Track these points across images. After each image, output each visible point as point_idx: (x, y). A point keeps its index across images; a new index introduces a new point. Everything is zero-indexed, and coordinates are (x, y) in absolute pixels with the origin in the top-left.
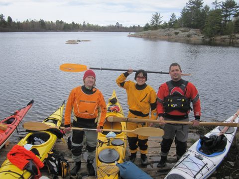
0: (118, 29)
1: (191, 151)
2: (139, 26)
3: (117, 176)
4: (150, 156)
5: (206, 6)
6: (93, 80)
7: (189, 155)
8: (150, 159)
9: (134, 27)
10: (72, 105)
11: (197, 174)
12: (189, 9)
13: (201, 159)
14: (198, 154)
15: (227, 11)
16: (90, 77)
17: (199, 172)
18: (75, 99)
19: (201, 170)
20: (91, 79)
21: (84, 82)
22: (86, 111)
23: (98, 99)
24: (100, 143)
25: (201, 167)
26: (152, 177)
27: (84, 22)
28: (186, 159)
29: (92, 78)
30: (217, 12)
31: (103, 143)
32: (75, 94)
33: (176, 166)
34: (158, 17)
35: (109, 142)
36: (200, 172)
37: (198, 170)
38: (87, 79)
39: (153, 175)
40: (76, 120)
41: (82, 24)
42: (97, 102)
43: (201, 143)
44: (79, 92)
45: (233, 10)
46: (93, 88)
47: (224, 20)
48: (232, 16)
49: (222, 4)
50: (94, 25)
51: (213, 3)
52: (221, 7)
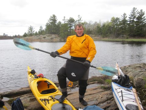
7: (122, 91)
9: (16, 36)
12: (50, 23)
13: (131, 91)
28: (123, 94)
30: (65, 25)
33: (123, 100)
34: (32, 28)
45: (73, 24)
47: (69, 29)
51: (63, 20)
52: (67, 22)
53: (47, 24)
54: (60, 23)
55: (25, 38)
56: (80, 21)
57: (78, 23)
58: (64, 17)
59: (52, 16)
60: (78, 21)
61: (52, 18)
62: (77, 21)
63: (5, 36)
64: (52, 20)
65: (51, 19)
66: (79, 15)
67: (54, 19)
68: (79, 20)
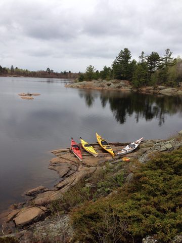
0: (48, 75)
2: (70, 72)
5: (134, 60)
9: (65, 73)
12: (119, 62)
15: (152, 64)
27: (12, 67)
30: (143, 64)
34: (92, 69)
41: (10, 68)
45: (157, 63)
47: (149, 72)
48: (156, 68)
49: (147, 58)
50: (23, 69)
51: (140, 57)
52: (146, 61)
53: (115, 62)
54: (134, 62)
55: (81, 83)
56: (168, 60)
57: (164, 62)
58: (143, 53)
59: (123, 51)
60: (165, 60)
61: (123, 55)
62: (164, 58)
63: (49, 73)
64: (123, 57)
65: (121, 56)
66: (168, 50)
67: (125, 54)
68: (166, 58)
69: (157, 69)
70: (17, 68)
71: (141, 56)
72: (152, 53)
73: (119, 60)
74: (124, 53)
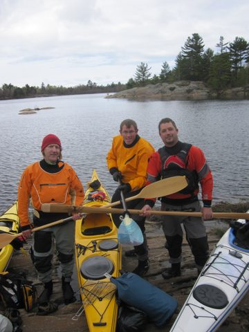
0: (90, 89)
1: (222, 247)
2: (119, 83)
3: (114, 298)
4: (160, 261)
5: (209, 49)
6: (58, 150)
7: (220, 253)
8: (160, 265)
9: (113, 86)
10: (29, 193)
11: (238, 281)
12: (186, 55)
13: (240, 258)
14: (233, 250)
15: (236, 55)
16: (52, 146)
17: (239, 278)
18: (32, 183)
19: (242, 274)
20: (54, 149)
21: (44, 154)
22: (53, 200)
23: (69, 178)
24: (81, 249)
25: (242, 270)
26: (167, 292)
27: (43, 84)
28: (218, 260)
29: (56, 147)
30: (224, 57)
31: (85, 249)
32: (31, 175)
33: (204, 273)
34: (145, 68)
35: (95, 246)
36: (242, 278)
37: (238, 275)
38: (48, 149)
39: (168, 290)
40: (38, 216)
41: (40, 87)
42: (67, 183)
43: (234, 232)
44: (37, 171)
45: (245, 53)
46: (58, 161)
47: (233, 68)
48: (244, 61)
49: (229, 46)
50: (57, 86)
51: (218, 45)
52: (228, 51)
53: (180, 56)
54: (210, 52)
55: (130, 90)
58: (222, 38)
59: (192, 37)
61: (192, 43)
63: (91, 87)
64: (191, 46)
65: (187, 46)
67: (195, 43)
69: (246, 62)
70: (48, 85)
71: (219, 43)
72: (237, 38)
73: (186, 52)
74: (192, 41)
